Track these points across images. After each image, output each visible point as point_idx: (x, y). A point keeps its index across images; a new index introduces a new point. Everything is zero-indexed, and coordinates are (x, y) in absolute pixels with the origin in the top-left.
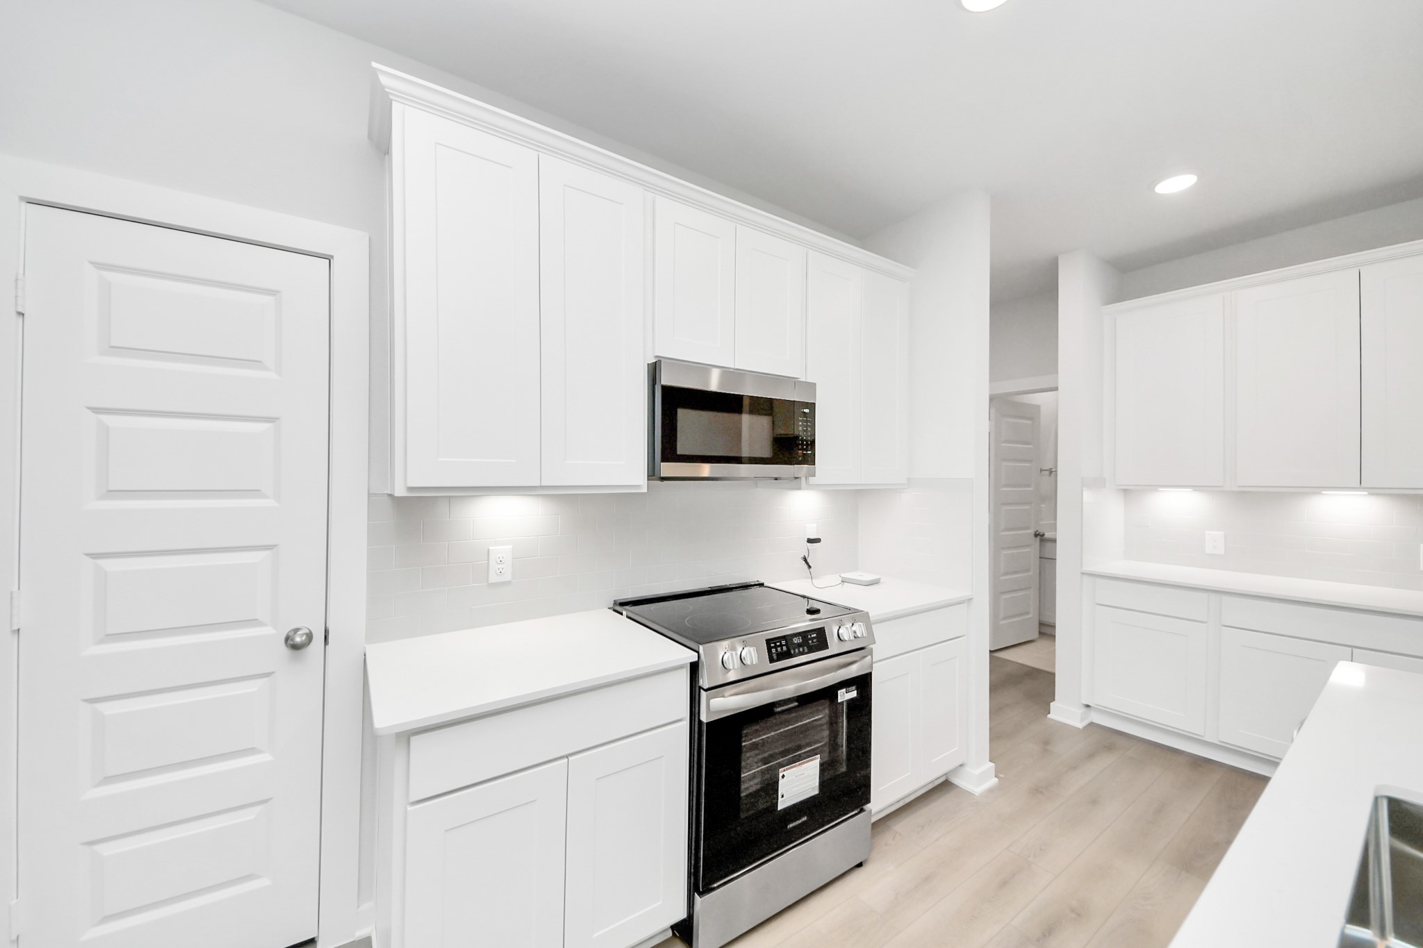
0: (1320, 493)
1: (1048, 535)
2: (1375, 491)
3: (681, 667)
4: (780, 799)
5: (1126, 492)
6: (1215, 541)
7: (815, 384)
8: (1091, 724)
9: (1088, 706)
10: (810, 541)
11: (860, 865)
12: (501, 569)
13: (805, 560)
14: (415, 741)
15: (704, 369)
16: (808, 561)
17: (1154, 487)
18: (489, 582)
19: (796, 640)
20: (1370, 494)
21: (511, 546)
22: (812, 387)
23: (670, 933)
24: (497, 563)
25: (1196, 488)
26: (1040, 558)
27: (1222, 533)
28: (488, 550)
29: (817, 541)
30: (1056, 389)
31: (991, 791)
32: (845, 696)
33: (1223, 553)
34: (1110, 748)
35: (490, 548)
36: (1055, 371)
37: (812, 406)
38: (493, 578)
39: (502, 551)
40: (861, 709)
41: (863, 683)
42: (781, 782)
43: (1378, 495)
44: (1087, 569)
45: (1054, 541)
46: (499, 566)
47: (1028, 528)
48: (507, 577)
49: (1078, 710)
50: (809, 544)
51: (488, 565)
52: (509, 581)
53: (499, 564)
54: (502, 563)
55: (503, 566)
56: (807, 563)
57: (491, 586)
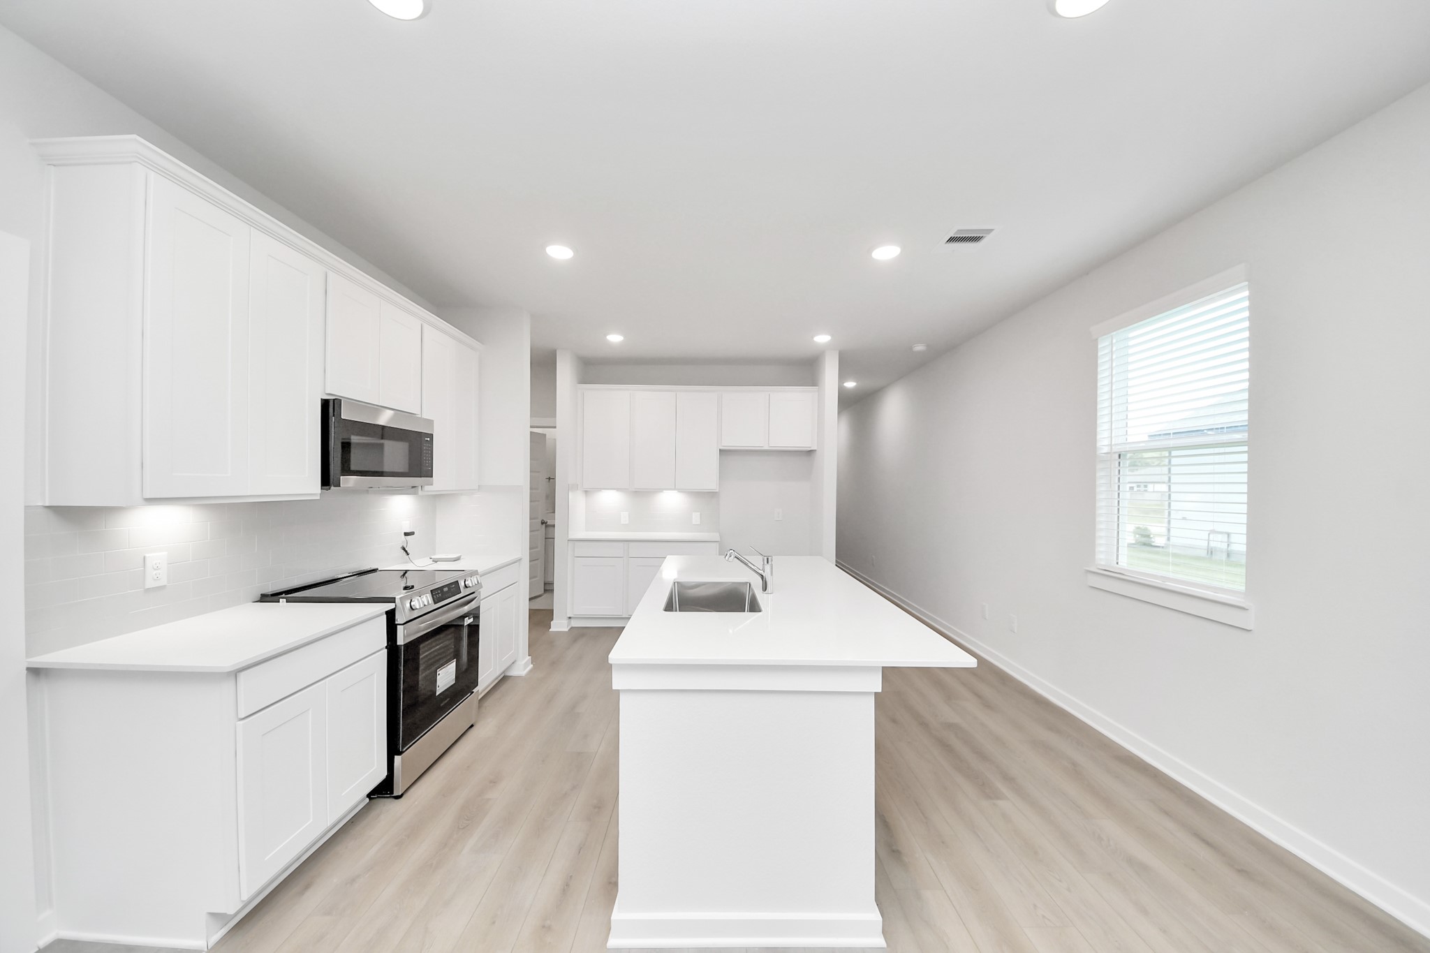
0: (662, 491)
1: (549, 522)
2: (680, 490)
3: (381, 615)
4: (438, 688)
5: (586, 492)
6: (625, 518)
7: (433, 421)
8: (572, 628)
9: (570, 618)
10: (406, 534)
11: (472, 726)
12: (158, 574)
13: (404, 549)
14: (242, 676)
15: (378, 409)
16: (407, 549)
17: (600, 489)
18: (147, 587)
19: (446, 589)
20: (679, 492)
21: (166, 553)
22: (430, 422)
23: (368, 799)
24: (153, 569)
25: (618, 489)
26: (546, 538)
27: (627, 513)
28: (144, 558)
29: (412, 533)
30: (555, 427)
31: (531, 671)
32: (468, 621)
33: (627, 522)
34: (583, 635)
35: (147, 555)
36: (555, 416)
37: (431, 436)
38: (150, 584)
39: (158, 559)
40: (474, 630)
41: (475, 614)
42: (438, 677)
43: (682, 492)
44: (571, 536)
45: (554, 526)
46: (155, 572)
47: (537, 518)
48: (163, 582)
49: (565, 622)
50: (406, 537)
51: (144, 571)
52: (165, 586)
53: (155, 569)
54: (158, 568)
55: (159, 571)
56: (406, 551)
57: (148, 590)
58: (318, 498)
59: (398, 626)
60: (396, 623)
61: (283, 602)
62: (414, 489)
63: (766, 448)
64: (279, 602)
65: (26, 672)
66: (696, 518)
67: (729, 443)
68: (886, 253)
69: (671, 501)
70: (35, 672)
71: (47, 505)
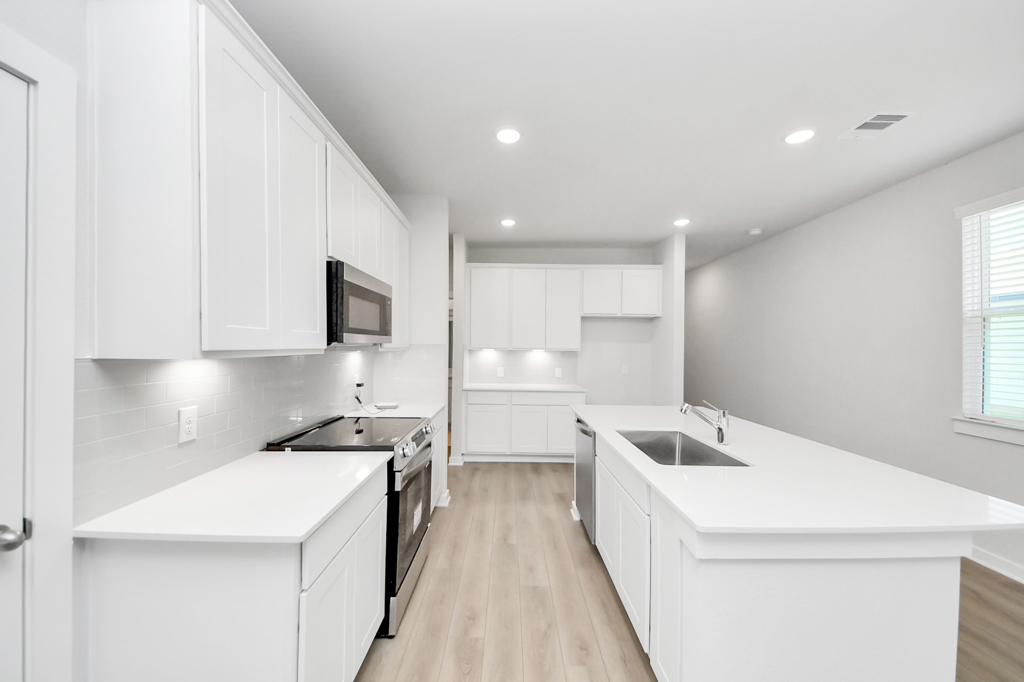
0: (531, 351)
3: (384, 463)
4: (414, 528)
6: (500, 371)
7: (392, 287)
8: (464, 462)
9: (463, 454)
10: (359, 385)
12: (190, 428)
16: (359, 399)
17: (482, 349)
18: (180, 442)
19: (418, 436)
20: (545, 351)
21: (196, 406)
22: (390, 288)
24: (187, 423)
25: (496, 349)
27: (503, 368)
28: (179, 412)
29: (363, 384)
33: (503, 376)
35: (181, 409)
37: (390, 300)
38: (183, 438)
39: (190, 412)
42: (414, 517)
43: (548, 351)
44: (465, 387)
46: (188, 426)
48: (194, 436)
49: (460, 457)
50: (359, 387)
51: (179, 425)
52: (195, 440)
53: (188, 423)
54: (190, 422)
55: (191, 425)
56: (359, 400)
57: (181, 445)
58: (323, 353)
59: (396, 473)
60: (394, 470)
61: (288, 450)
62: (375, 346)
63: (619, 315)
64: (284, 451)
65: (72, 542)
66: (558, 372)
67: (590, 311)
68: (800, 137)
69: (538, 358)
70: (81, 543)
71: (96, 357)
